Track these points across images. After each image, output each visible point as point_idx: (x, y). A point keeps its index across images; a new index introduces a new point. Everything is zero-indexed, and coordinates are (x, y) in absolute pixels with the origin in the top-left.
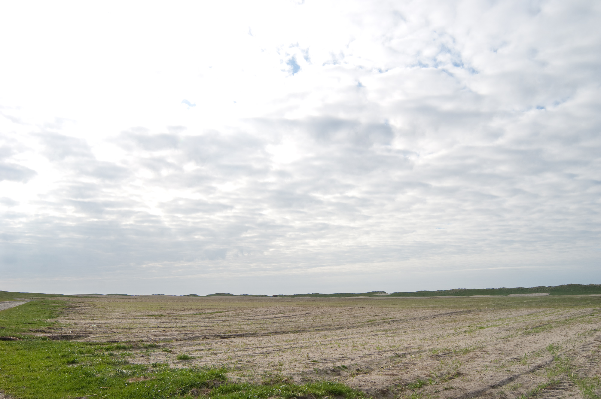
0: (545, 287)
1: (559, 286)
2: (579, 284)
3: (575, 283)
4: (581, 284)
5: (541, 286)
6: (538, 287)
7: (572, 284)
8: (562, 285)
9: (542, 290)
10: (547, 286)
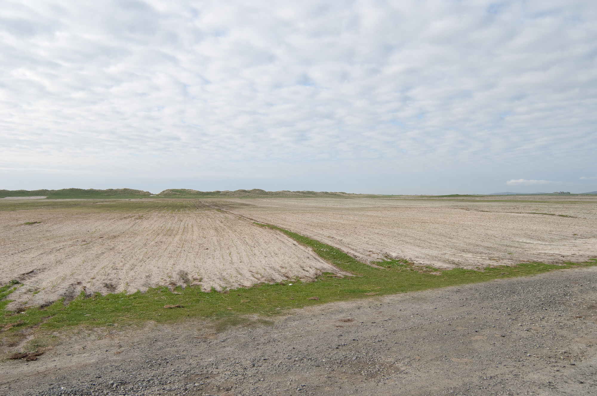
0: (48, 190)
1: (61, 190)
2: (79, 189)
3: (76, 188)
4: (81, 188)
5: (44, 189)
6: (41, 190)
7: (73, 189)
8: (65, 189)
9: (44, 193)
10: (50, 189)
